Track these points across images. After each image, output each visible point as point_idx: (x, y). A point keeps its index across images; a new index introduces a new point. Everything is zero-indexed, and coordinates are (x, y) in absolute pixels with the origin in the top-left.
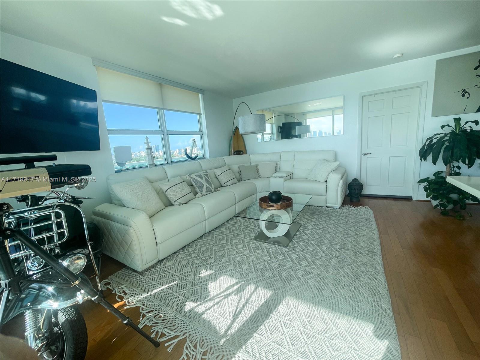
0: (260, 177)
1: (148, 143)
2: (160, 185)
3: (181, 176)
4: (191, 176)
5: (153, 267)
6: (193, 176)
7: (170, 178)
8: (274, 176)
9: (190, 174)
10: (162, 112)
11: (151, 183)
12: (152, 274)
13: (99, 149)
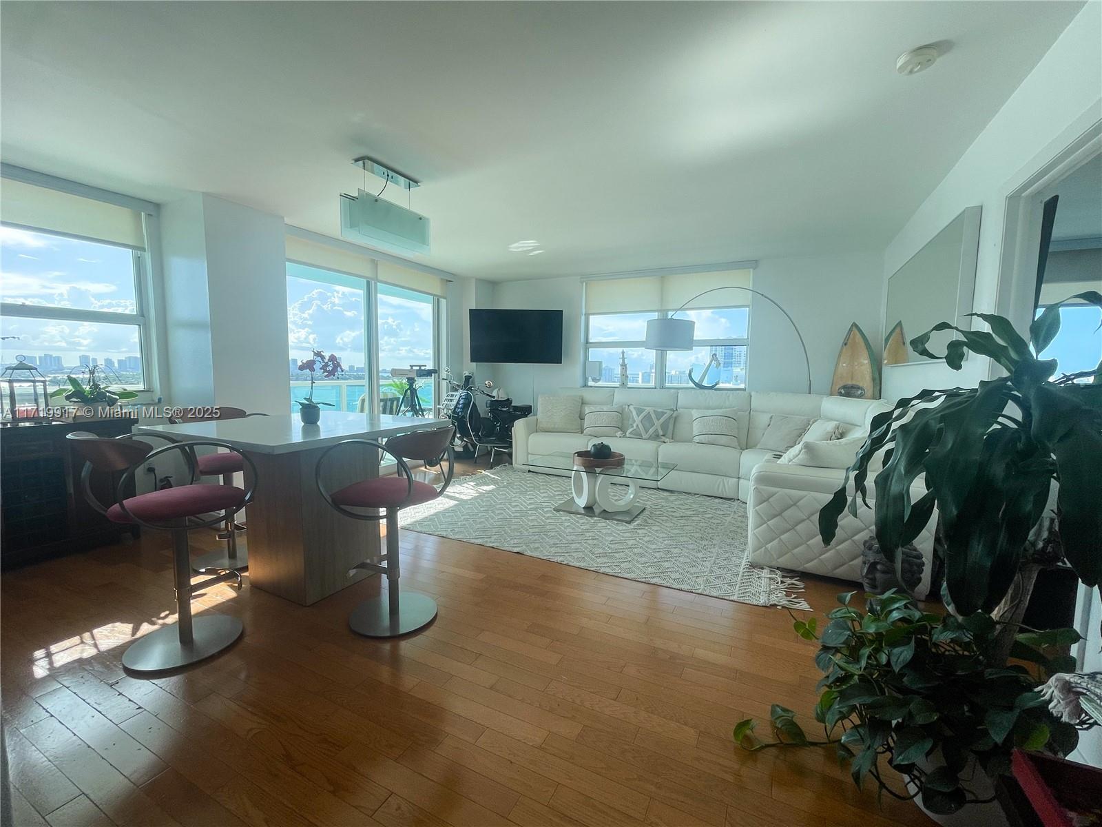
1: (623, 359)
13: (561, 363)
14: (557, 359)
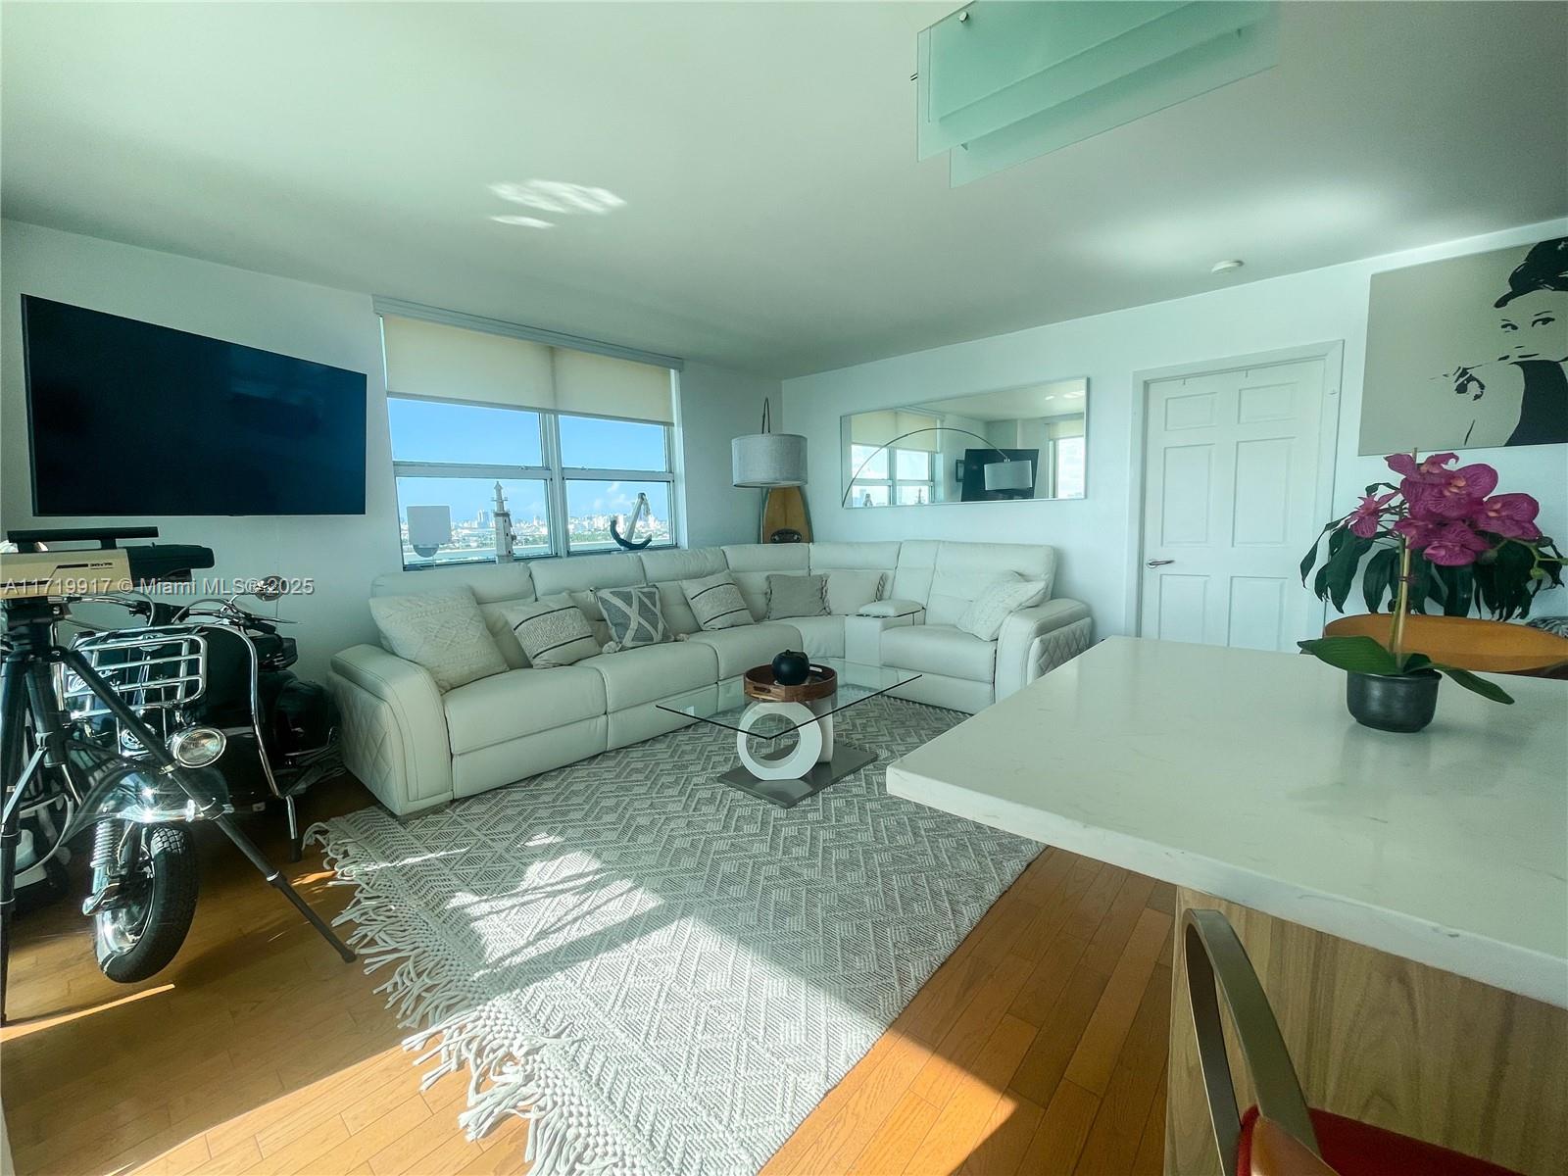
0: (826, 611)
1: (501, 502)
2: (504, 612)
3: (573, 592)
4: (600, 594)
5: (436, 810)
6: (605, 594)
7: (544, 595)
8: (861, 611)
9: (598, 589)
10: (550, 419)
11: (478, 604)
12: (424, 826)
13: (363, 512)
14: (358, 508)
